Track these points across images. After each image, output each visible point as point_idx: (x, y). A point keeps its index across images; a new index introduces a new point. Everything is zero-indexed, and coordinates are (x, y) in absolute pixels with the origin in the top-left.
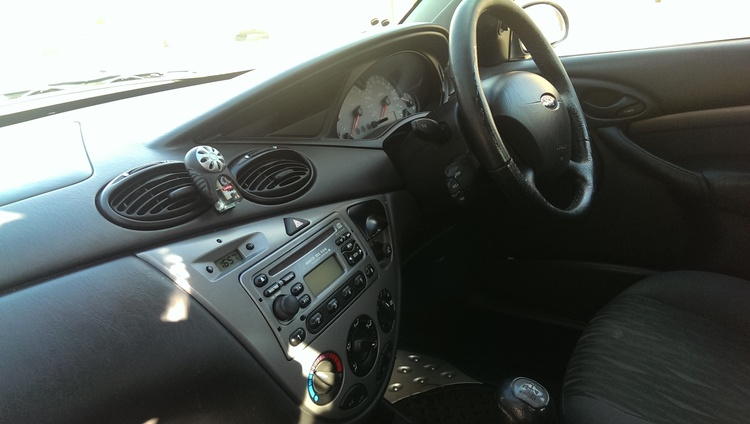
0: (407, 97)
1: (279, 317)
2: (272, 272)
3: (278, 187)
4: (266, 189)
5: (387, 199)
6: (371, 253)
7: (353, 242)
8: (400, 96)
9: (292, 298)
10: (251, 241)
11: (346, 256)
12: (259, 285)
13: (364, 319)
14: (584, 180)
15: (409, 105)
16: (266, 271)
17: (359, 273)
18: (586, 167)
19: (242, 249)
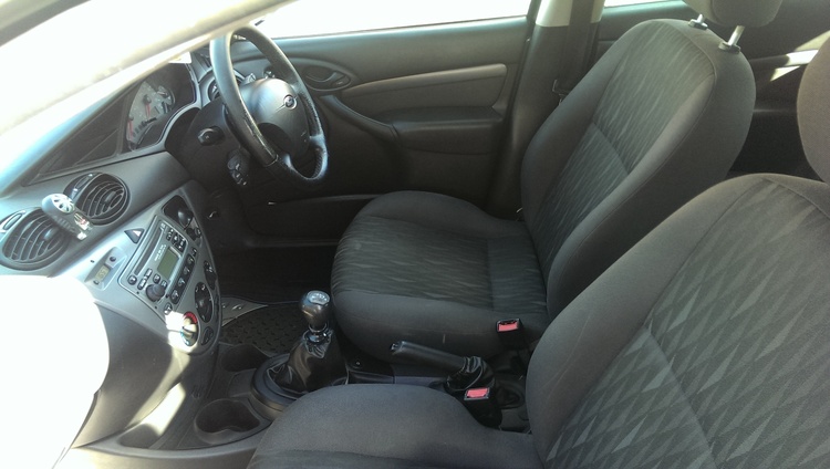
0: (162, 91)
1: (153, 300)
2: (137, 272)
3: (109, 208)
4: (102, 213)
5: (182, 192)
6: (190, 239)
7: (176, 234)
8: (156, 91)
9: (155, 285)
10: (112, 255)
11: (176, 247)
12: (133, 283)
13: (200, 285)
14: (321, 149)
15: (165, 97)
16: (133, 273)
17: (189, 255)
18: (320, 138)
19: (108, 262)
